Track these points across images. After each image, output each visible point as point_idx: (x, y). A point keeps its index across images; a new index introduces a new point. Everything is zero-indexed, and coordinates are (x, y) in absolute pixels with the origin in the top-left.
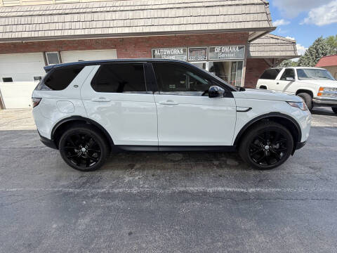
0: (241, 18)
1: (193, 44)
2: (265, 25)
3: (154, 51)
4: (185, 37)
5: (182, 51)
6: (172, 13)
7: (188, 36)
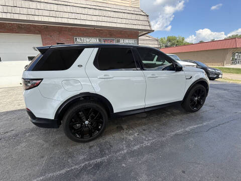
0: (135, 22)
1: (106, 36)
2: (148, 28)
3: (76, 39)
4: (100, 30)
5: (98, 40)
6: (91, 12)
7: (102, 30)
